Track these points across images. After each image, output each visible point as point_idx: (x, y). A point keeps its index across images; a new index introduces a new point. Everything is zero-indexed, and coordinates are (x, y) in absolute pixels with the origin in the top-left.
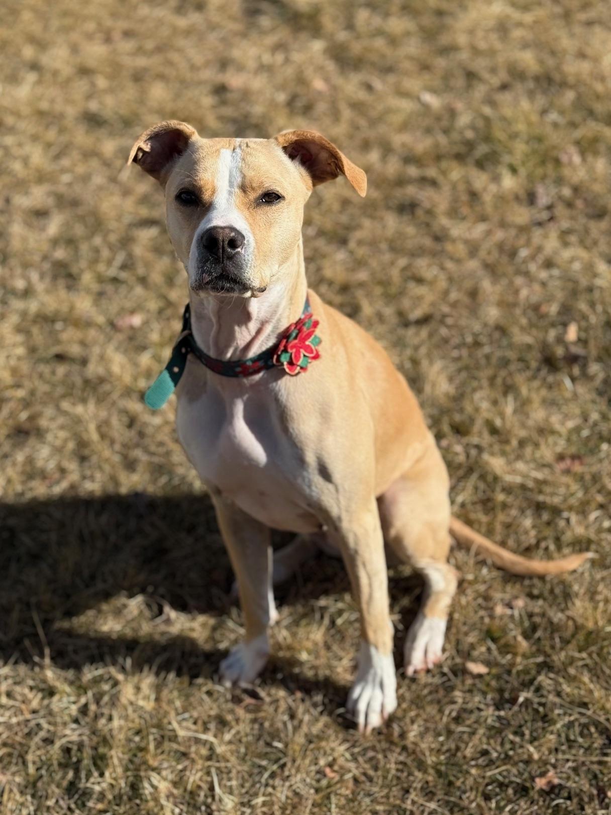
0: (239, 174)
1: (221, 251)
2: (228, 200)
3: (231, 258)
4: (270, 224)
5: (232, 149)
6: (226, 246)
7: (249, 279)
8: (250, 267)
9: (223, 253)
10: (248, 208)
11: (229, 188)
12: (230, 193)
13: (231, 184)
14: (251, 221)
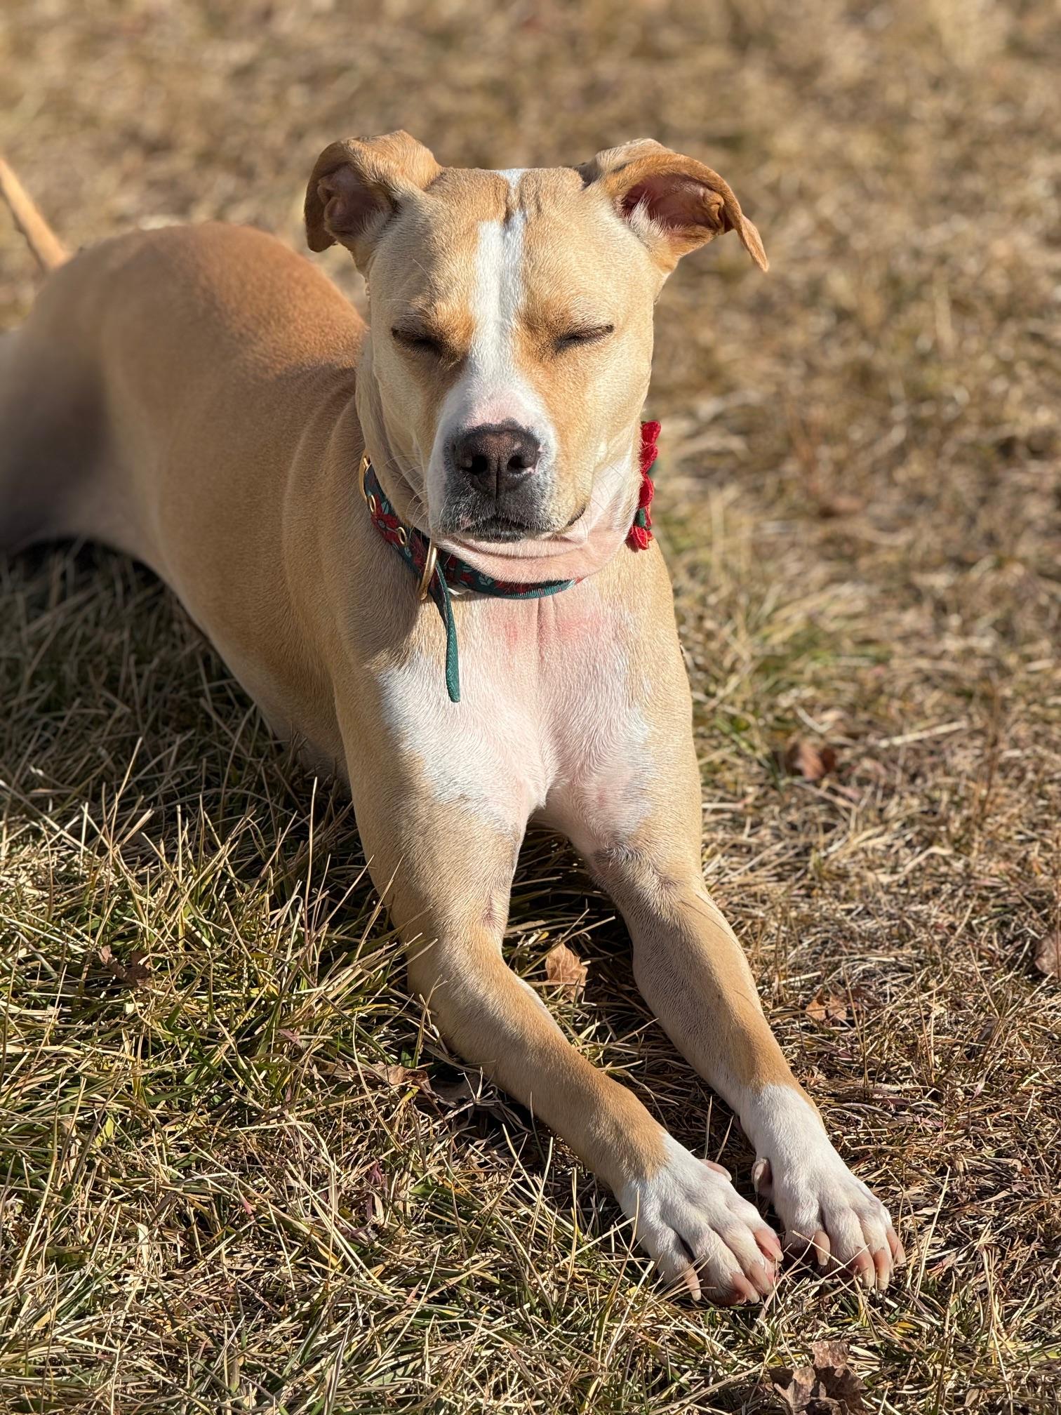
0: (520, 287)
1: (494, 478)
2: (499, 349)
3: (515, 486)
4: (582, 381)
5: (503, 215)
6: (504, 469)
7: (548, 522)
8: (551, 497)
9: (498, 483)
10: (541, 360)
11: (499, 319)
12: (503, 329)
13: (504, 312)
14: (546, 387)
